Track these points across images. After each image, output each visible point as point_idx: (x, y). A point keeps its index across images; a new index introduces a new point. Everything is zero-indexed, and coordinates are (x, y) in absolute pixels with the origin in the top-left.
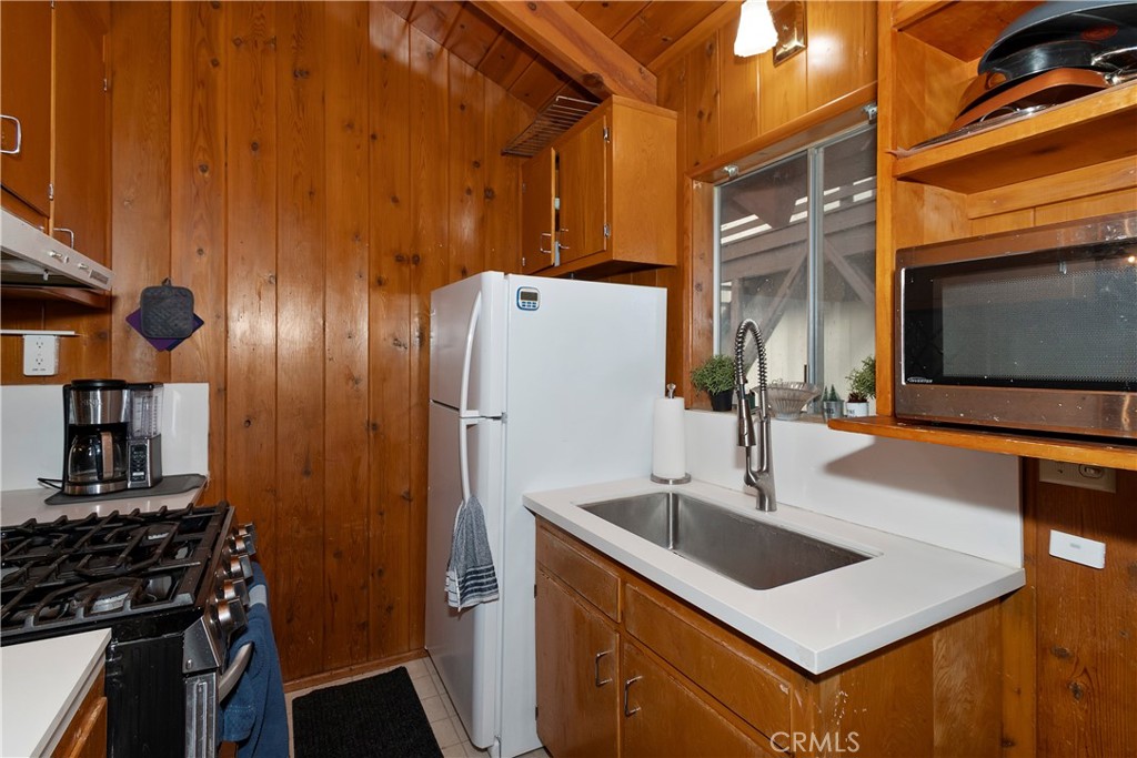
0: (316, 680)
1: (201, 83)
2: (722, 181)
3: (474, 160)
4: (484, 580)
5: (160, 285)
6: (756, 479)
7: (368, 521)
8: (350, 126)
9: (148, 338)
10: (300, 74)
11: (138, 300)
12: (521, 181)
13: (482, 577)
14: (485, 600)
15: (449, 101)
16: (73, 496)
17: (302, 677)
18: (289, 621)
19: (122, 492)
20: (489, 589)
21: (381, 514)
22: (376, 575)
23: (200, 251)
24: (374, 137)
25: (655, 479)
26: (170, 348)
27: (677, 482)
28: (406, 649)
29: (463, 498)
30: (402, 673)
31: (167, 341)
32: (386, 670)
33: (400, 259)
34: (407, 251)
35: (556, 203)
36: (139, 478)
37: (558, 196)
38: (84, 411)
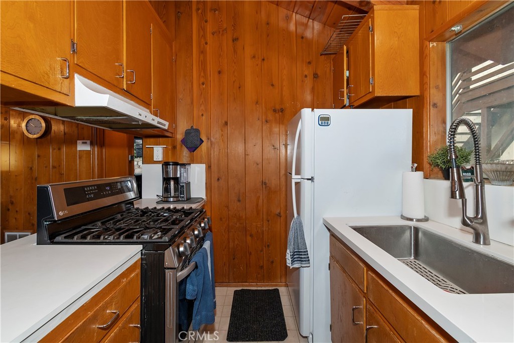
0: (243, 285)
1: (202, 52)
2: (452, 38)
3: (308, 61)
4: (303, 256)
5: (190, 128)
6: (471, 222)
7: (263, 223)
8: (254, 57)
9: (187, 148)
10: (235, 40)
11: (184, 134)
12: (332, 66)
13: (301, 255)
14: (303, 266)
15: (296, 36)
16: (164, 201)
17: (239, 282)
18: (234, 259)
19: (178, 201)
20: (305, 261)
21: (268, 221)
22: (266, 247)
23: (202, 115)
24: (263, 60)
25: (403, 217)
26: (193, 151)
27: (418, 220)
28: (279, 281)
29: (294, 217)
30: (276, 292)
31: (193, 149)
32: (271, 288)
33: (275, 111)
34: (278, 107)
35: (347, 73)
36: (183, 197)
37: (348, 69)
38: (167, 172)
